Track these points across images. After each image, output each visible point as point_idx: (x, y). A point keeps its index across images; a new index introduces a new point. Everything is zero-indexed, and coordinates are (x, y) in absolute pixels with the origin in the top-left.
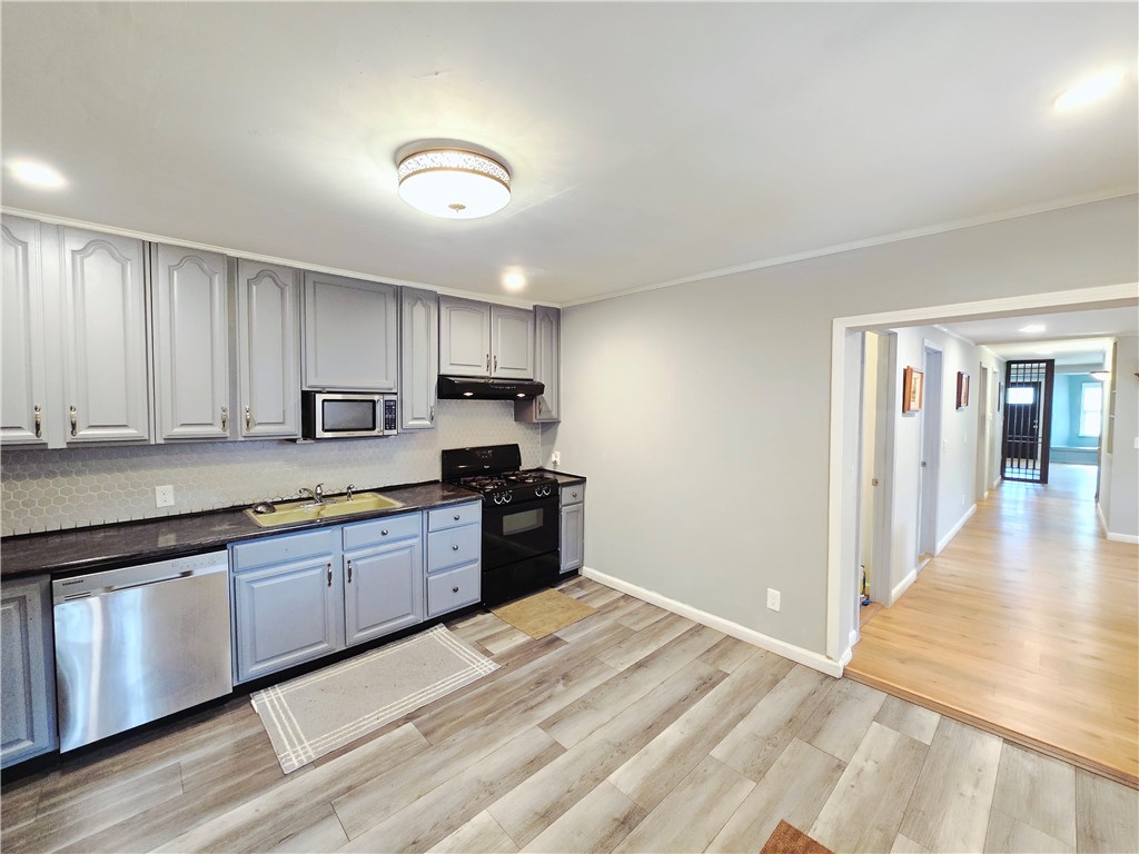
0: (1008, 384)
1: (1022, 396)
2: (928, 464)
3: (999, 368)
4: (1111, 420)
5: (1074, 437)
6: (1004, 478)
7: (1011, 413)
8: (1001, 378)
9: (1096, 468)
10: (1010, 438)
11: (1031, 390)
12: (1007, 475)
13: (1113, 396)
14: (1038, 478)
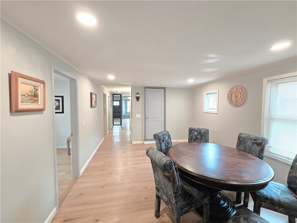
0: (113, 101)
1: (117, 103)
2: (73, 135)
3: (110, 95)
4: (132, 109)
5: (126, 112)
6: (114, 125)
7: (115, 108)
8: (111, 98)
9: (129, 119)
10: (114, 114)
11: (118, 102)
12: (114, 124)
13: (132, 103)
14: (120, 124)
